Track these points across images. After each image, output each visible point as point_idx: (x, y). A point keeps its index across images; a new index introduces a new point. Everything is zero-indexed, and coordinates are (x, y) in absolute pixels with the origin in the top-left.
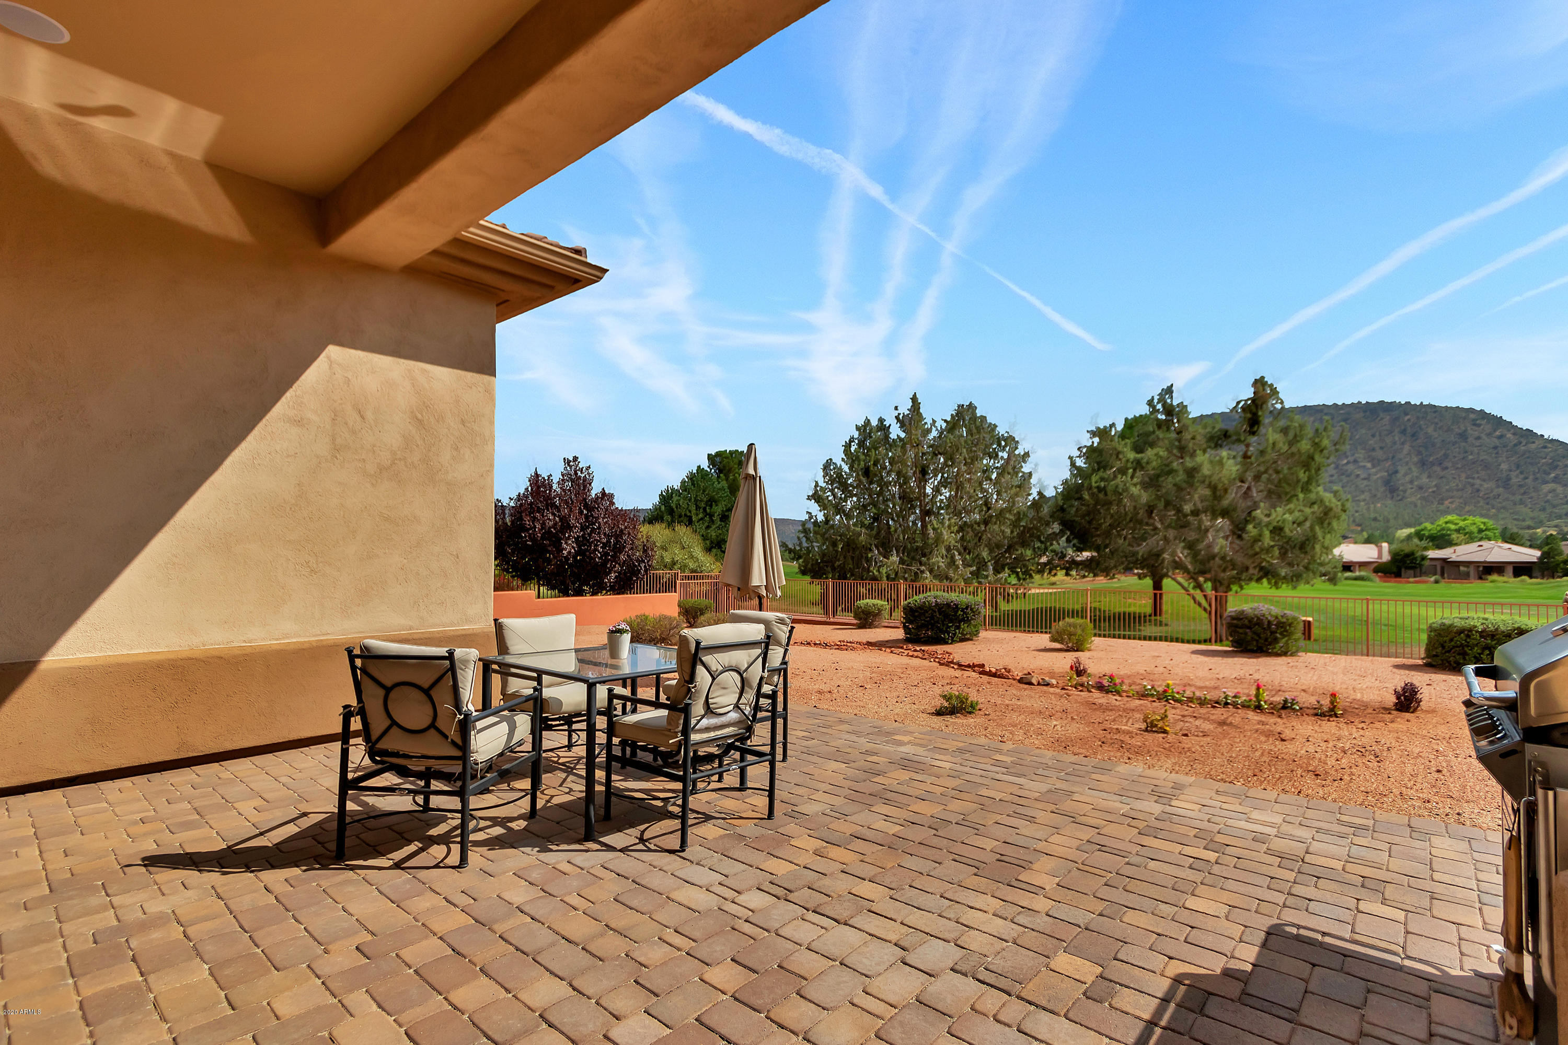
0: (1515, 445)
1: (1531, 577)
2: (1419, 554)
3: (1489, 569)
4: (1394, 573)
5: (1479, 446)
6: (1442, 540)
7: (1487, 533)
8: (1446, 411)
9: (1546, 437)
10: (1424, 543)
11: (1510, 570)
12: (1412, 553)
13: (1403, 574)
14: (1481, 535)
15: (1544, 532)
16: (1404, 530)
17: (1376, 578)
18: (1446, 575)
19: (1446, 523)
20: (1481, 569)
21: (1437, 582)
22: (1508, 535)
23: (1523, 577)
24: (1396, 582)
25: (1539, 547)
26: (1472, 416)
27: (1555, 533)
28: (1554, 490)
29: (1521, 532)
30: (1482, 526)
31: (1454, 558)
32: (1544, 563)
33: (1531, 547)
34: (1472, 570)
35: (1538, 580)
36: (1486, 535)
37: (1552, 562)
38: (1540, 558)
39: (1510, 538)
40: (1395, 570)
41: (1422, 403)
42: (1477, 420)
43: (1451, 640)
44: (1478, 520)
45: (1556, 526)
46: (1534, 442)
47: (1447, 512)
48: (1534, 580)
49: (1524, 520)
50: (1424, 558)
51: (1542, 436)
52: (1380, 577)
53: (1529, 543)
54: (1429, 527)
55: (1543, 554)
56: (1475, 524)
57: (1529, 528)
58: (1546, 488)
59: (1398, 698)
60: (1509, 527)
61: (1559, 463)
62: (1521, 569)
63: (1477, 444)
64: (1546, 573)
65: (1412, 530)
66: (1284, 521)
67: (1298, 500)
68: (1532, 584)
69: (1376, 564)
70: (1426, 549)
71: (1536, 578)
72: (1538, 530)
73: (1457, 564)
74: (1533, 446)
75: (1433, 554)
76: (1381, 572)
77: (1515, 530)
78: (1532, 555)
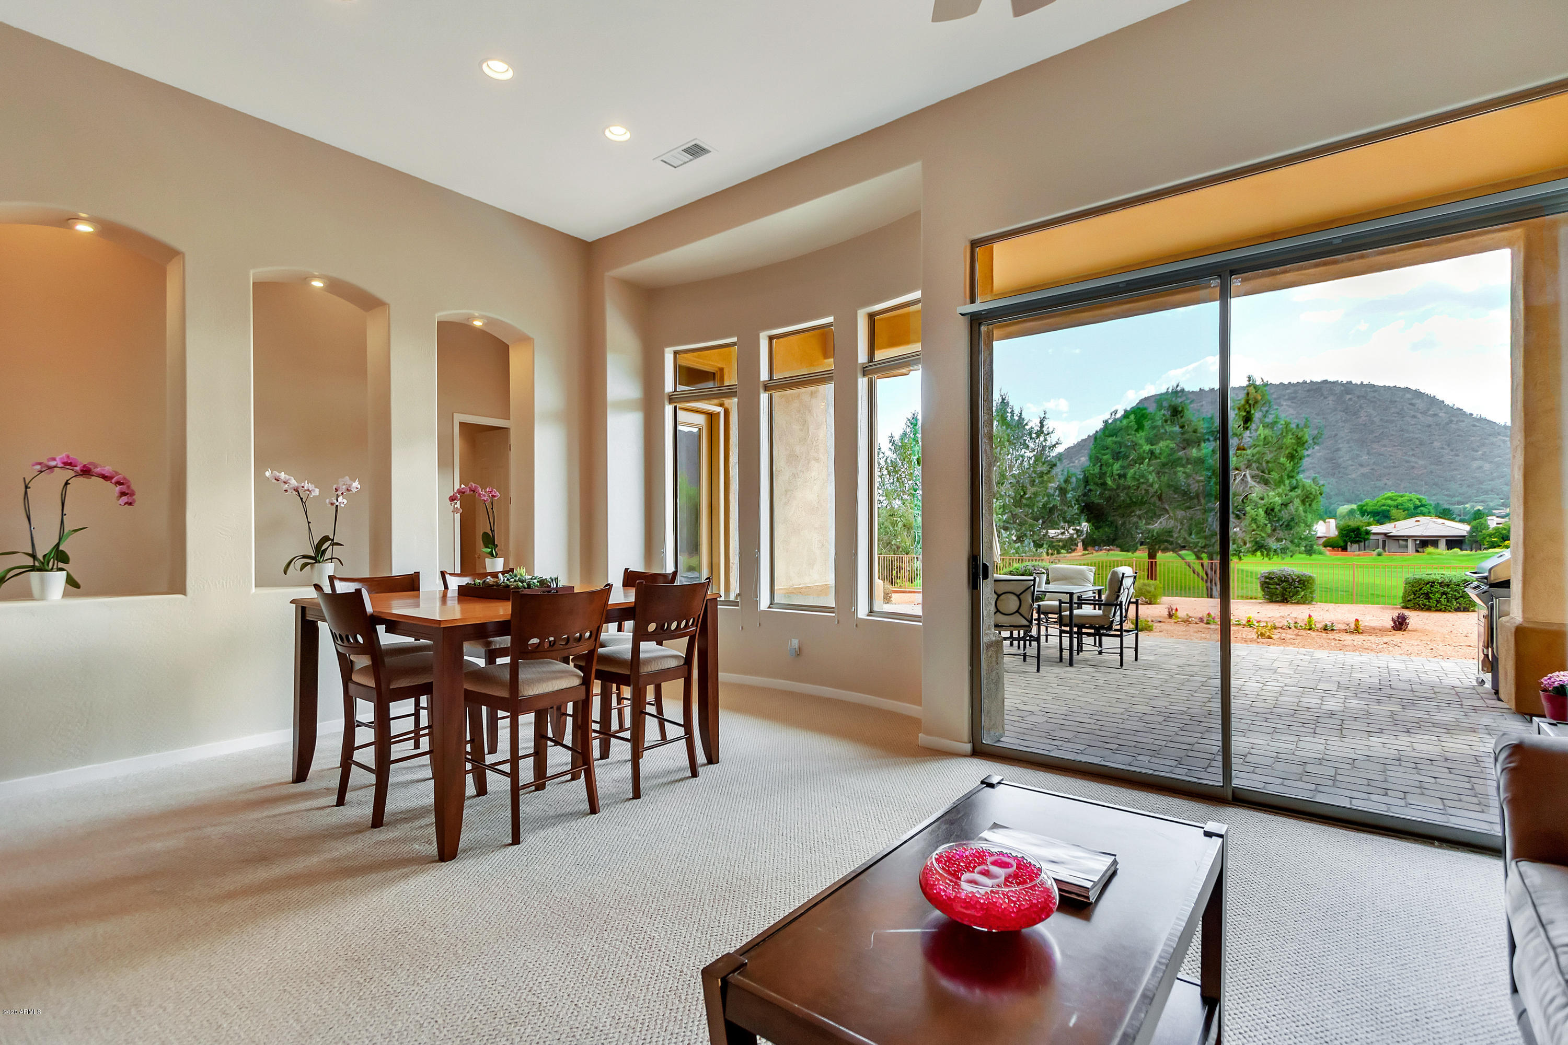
0: (1447, 424)
1: (1461, 549)
2: (1364, 528)
3: (1425, 543)
4: (1341, 547)
5: (1415, 424)
6: (1383, 516)
7: (1422, 508)
8: (1385, 390)
9: (1474, 416)
10: (1366, 519)
11: (1442, 544)
12: (1358, 529)
13: (1349, 548)
14: (1415, 511)
15: (1473, 507)
16: (1345, 506)
17: (1327, 551)
18: (1386, 549)
19: (1386, 499)
20: (1418, 542)
21: (1379, 555)
22: (1440, 509)
23: (1456, 549)
24: (1342, 555)
25: (1468, 523)
26: (1408, 396)
27: (1481, 508)
28: (1481, 467)
29: (1452, 507)
30: (1417, 502)
31: (1395, 533)
32: (1472, 536)
33: (1461, 521)
34: (1410, 543)
35: (1468, 552)
36: (1421, 511)
37: (1480, 536)
38: (1471, 532)
39: (1445, 514)
40: (1342, 544)
41: (1362, 383)
42: (1413, 399)
43: (1420, 589)
44: (1414, 496)
45: (1482, 502)
46: (1463, 421)
47: (1384, 488)
48: (1465, 552)
49: (1454, 496)
50: (1368, 533)
51: (1471, 414)
52: (1329, 551)
53: (1458, 518)
54: (1370, 503)
55: (1471, 529)
56: (1411, 500)
57: (1459, 503)
58: (1475, 464)
59: (1395, 623)
60: (1441, 502)
61: (1487, 441)
62: (1454, 543)
63: (1413, 423)
64: (1474, 546)
65: (1354, 506)
66: (1274, 503)
67: (1284, 485)
68: (1463, 556)
69: (1325, 539)
70: (1369, 524)
71: (1466, 550)
72: (1467, 506)
73: (1396, 538)
74: (1463, 425)
75: (1375, 529)
76: (1330, 546)
77: (1447, 506)
78: (1461, 529)
